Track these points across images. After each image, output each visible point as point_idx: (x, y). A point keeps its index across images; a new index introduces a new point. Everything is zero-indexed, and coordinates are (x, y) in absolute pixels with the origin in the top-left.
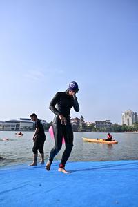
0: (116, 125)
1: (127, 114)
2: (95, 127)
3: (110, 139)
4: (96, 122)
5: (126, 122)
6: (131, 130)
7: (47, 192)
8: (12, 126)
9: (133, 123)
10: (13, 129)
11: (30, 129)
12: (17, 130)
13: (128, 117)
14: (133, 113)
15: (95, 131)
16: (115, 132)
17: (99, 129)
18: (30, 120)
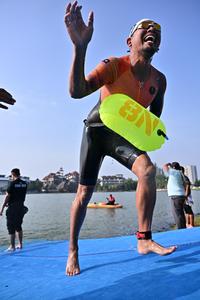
2: (101, 184)
3: (112, 203)
15: (102, 189)
16: (128, 190)
17: (107, 187)
18: (3, 176)
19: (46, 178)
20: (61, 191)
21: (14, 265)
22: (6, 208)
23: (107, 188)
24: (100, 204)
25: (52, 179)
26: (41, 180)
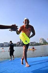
0: (37, 43)
1: (41, 39)
2: (30, 44)
3: (33, 49)
4: (31, 42)
5: (41, 42)
6: (42, 45)
8: (1, 45)
10: (1, 47)
11: (7, 46)
12: (3, 47)
14: (43, 39)
18: (7, 43)
19: (17, 43)
20: (21, 46)
21: (12, 64)
22: (10, 50)
23: (32, 45)
25: (18, 43)
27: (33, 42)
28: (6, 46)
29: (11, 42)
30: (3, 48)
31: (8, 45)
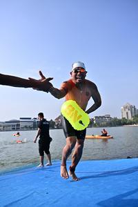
0: (116, 119)
1: (126, 108)
2: (95, 122)
4: (96, 117)
5: (125, 116)
6: (131, 123)
7: (55, 202)
8: (13, 126)
9: (132, 117)
10: (14, 129)
13: (127, 110)
14: (131, 107)
15: (95, 126)
16: (115, 126)
17: (98, 124)
18: (30, 119)
19: (57, 119)
24: (96, 136)
26: (53, 120)
27: (102, 117)
28: (26, 127)
29: (41, 115)
30: (18, 134)
31: (31, 124)
